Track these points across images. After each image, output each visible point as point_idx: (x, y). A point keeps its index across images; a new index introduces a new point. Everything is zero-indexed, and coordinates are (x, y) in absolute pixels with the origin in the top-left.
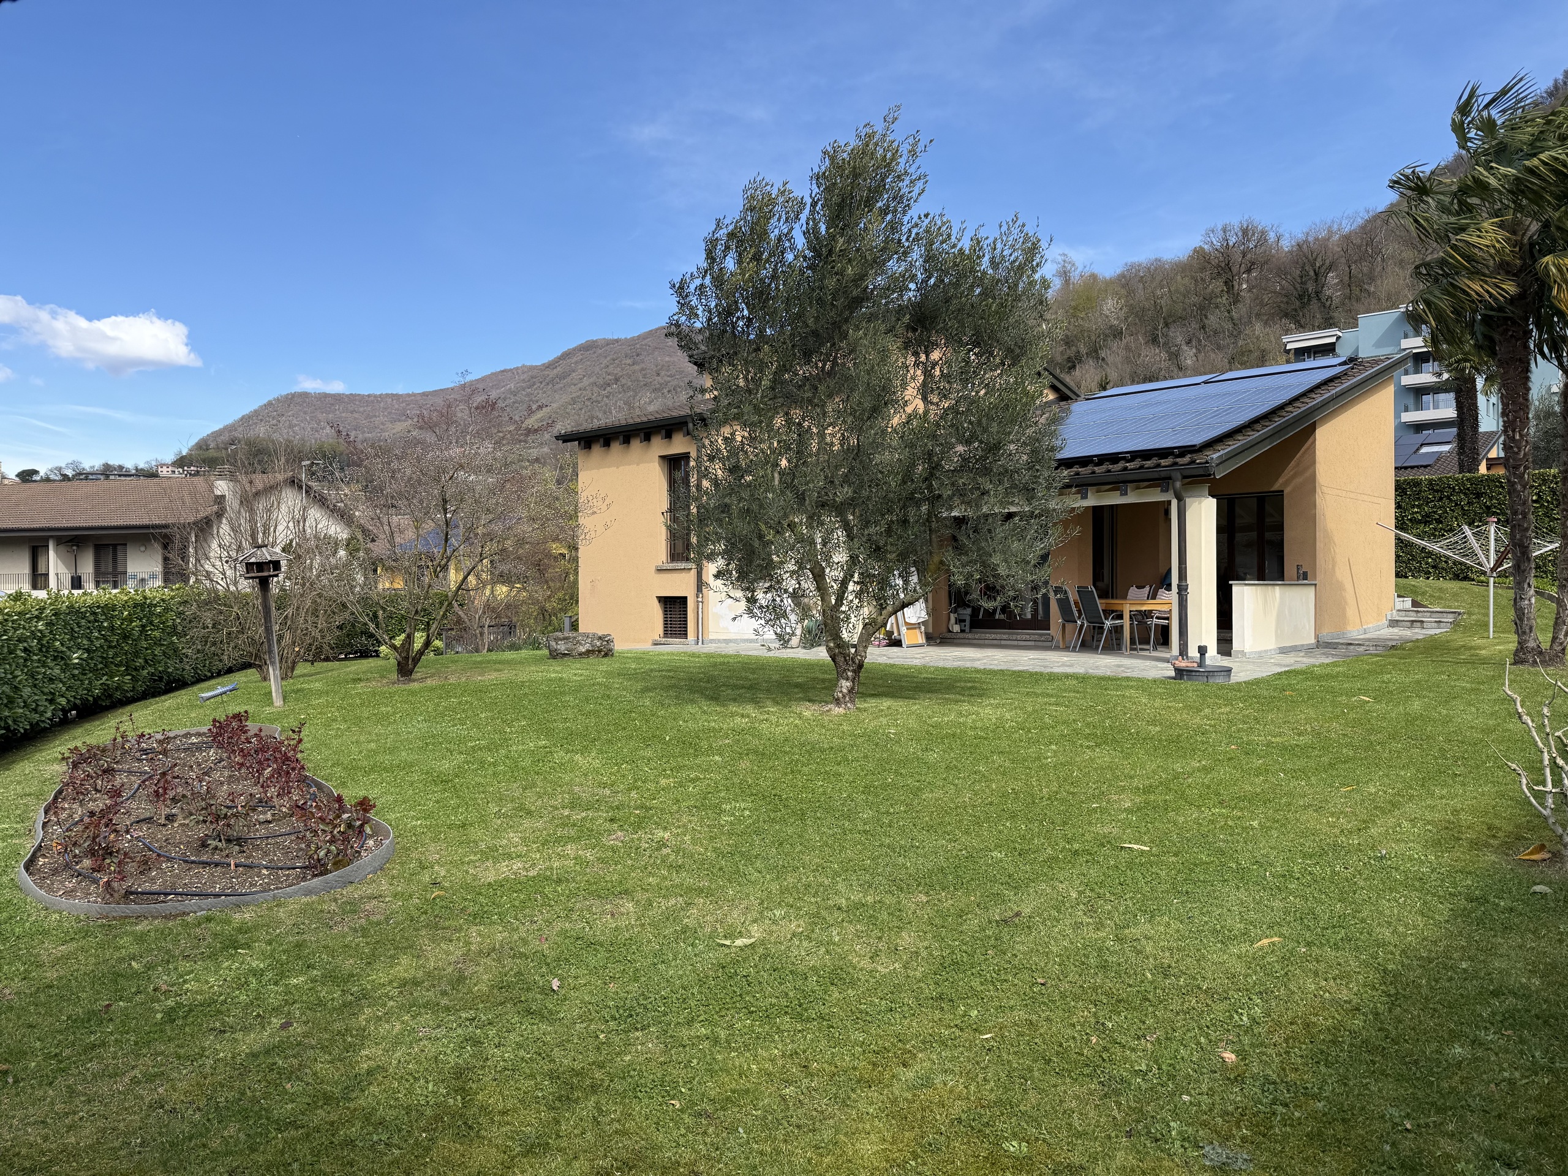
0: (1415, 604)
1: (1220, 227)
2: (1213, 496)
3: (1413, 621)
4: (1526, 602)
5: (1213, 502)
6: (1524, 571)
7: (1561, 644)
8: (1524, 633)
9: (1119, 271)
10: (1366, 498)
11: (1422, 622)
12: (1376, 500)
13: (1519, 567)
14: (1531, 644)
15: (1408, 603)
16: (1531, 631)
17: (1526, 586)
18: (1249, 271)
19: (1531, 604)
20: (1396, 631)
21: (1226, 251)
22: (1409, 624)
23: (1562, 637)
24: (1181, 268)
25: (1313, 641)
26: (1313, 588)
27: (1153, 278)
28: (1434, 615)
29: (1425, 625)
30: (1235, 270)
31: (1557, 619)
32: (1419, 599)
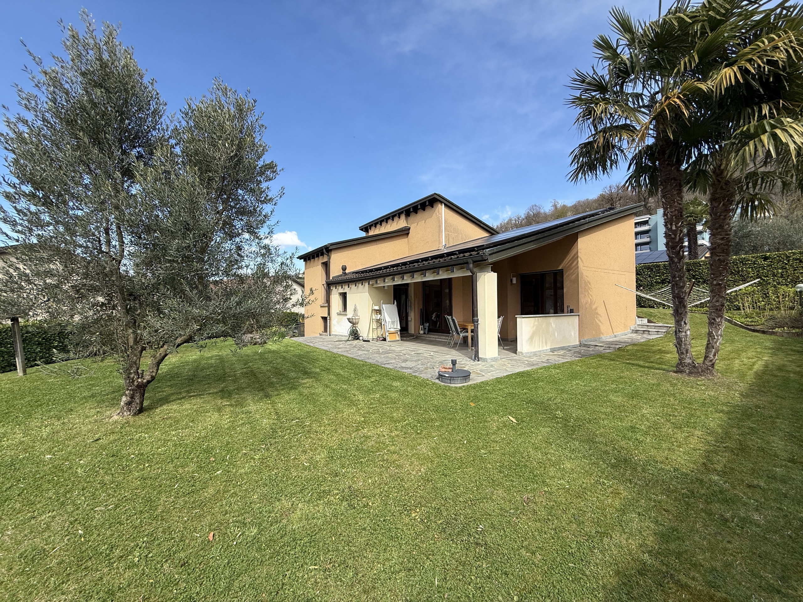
0: (649, 321)
1: (608, 186)
2: (494, 272)
3: (644, 331)
4: (683, 334)
5: (495, 275)
6: (681, 314)
7: (711, 361)
8: (683, 353)
9: (573, 204)
10: (615, 272)
11: (649, 331)
12: (622, 273)
13: (678, 311)
14: (688, 361)
15: (645, 321)
16: (687, 352)
17: (683, 323)
18: (620, 200)
19: (686, 335)
20: (634, 335)
21: (611, 195)
22: (642, 332)
23: (711, 356)
24: (595, 201)
25: (578, 343)
26: (578, 317)
27: (585, 204)
28: (656, 328)
29: (650, 333)
30: (614, 200)
31: (708, 344)
32: (652, 319)
